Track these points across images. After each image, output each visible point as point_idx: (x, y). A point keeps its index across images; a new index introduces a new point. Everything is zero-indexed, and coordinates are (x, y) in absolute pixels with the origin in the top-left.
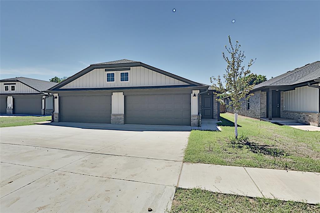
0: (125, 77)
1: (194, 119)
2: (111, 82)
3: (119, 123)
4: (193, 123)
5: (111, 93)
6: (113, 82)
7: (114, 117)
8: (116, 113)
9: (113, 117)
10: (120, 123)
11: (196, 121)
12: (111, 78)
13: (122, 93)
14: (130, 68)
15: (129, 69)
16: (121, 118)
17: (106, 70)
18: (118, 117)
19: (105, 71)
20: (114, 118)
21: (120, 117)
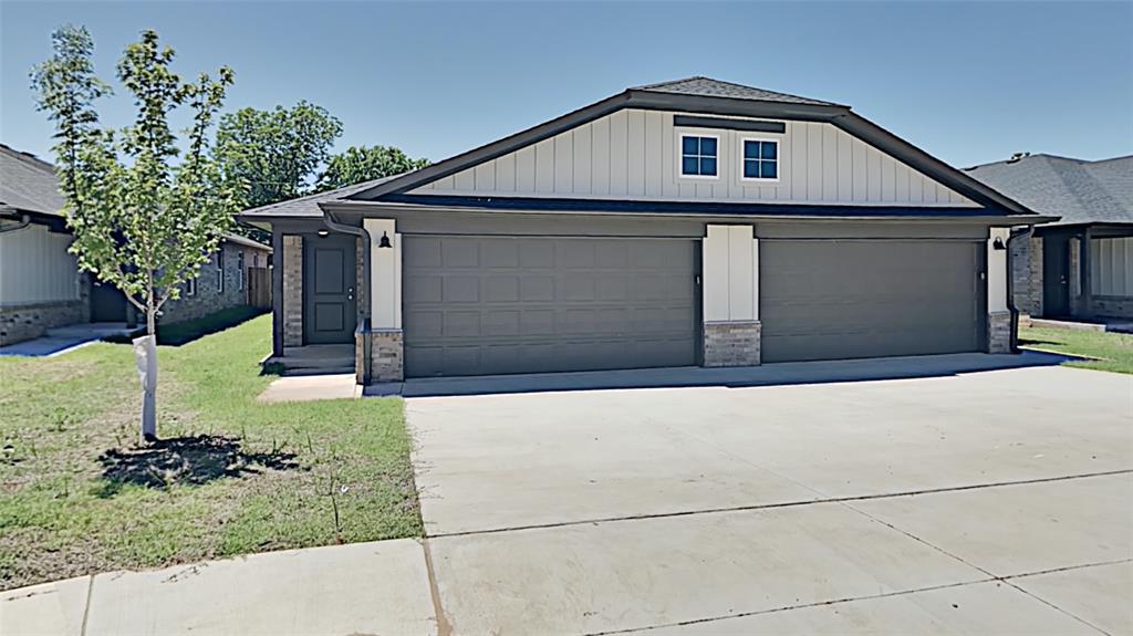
0: (761, 162)
1: (1000, 329)
2: (699, 177)
3: (742, 363)
4: (997, 343)
5: (702, 226)
6: (713, 177)
7: (719, 336)
8: (722, 317)
9: (715, 337)
10: (744, 360)
11: (1005, 333)
12: (699, 158)
13: (751, 227)
14: (784, 124)
15: (780, 128)
16: (746, 340)
17: (679, 121)
18: (735, 335)
19: (675, 124)
20: (718, 341)
21: (743, 337)
